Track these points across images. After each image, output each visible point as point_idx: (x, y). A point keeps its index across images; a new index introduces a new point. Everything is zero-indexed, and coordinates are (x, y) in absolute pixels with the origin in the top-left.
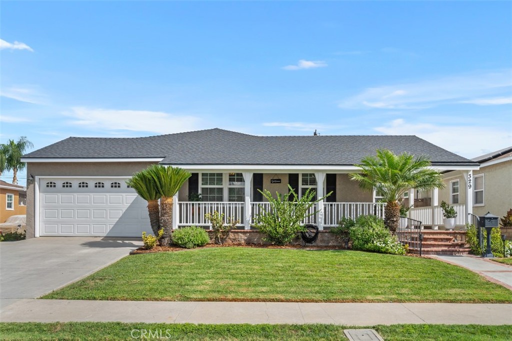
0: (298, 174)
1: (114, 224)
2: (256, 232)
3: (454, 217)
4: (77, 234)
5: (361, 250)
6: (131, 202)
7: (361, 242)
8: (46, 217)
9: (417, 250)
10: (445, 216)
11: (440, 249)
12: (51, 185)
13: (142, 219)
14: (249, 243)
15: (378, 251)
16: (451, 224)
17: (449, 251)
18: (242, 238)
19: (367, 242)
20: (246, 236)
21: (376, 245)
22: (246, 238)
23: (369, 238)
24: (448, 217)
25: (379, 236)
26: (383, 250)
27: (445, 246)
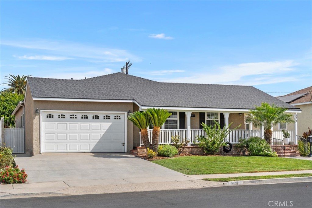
0: (205, 113)
1: (96, 143)
2: (195, 147)
3: (289, 137)
4: (69, 151)
5: (257, 155)
6: (107, 129)
7: (257, 151)
8: (46, 139)
9: (281, 155)
10: (284, 137)
11: (289, 154)
12: (50, 116)
13: (113, 140)
14: (192, 153)
15: (267, 155)
16: (288, 141)
17: (293, 155)
18: (187, 151)
19: (260, 151)
20: (189, 150)
21: (266, 153)
22: (189, 151)
23: (261, 149)
24: (286, 137)
25: (265, 148)
26: (270, 155)
27: (290, 152)
